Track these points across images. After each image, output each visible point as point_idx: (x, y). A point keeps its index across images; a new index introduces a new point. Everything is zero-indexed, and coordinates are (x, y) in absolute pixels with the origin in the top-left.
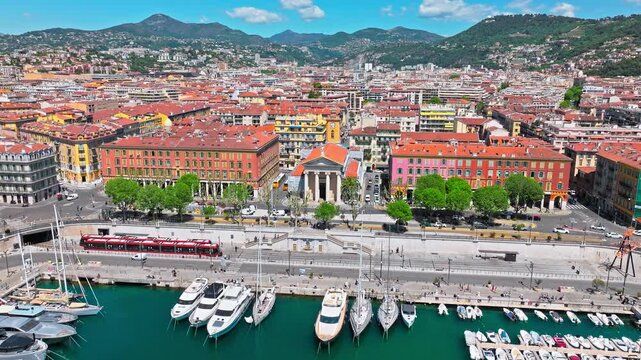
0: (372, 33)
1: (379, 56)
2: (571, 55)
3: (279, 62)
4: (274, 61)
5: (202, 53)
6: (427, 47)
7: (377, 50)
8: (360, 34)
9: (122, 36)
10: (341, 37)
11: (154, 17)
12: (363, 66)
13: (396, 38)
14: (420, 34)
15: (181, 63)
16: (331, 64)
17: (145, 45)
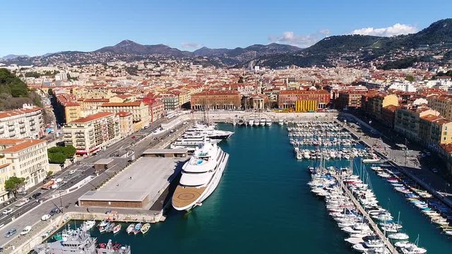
0: (257, 48)
1: (262, 61)
2: (372, 58)
3: (204, 67)
4: (201, 66)
5: (162, 63)
6: (291, 56)
7: (262, 58)
8: (249, 49)
9: (107, 54)
10: (238, 51)
11: (124, 42)
12: (254, 68)
13: (272, 50)
14: (286, 47)
15: (151, 70)
16: (234, 68)
17: (122, 59)
